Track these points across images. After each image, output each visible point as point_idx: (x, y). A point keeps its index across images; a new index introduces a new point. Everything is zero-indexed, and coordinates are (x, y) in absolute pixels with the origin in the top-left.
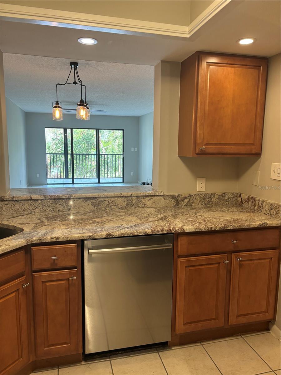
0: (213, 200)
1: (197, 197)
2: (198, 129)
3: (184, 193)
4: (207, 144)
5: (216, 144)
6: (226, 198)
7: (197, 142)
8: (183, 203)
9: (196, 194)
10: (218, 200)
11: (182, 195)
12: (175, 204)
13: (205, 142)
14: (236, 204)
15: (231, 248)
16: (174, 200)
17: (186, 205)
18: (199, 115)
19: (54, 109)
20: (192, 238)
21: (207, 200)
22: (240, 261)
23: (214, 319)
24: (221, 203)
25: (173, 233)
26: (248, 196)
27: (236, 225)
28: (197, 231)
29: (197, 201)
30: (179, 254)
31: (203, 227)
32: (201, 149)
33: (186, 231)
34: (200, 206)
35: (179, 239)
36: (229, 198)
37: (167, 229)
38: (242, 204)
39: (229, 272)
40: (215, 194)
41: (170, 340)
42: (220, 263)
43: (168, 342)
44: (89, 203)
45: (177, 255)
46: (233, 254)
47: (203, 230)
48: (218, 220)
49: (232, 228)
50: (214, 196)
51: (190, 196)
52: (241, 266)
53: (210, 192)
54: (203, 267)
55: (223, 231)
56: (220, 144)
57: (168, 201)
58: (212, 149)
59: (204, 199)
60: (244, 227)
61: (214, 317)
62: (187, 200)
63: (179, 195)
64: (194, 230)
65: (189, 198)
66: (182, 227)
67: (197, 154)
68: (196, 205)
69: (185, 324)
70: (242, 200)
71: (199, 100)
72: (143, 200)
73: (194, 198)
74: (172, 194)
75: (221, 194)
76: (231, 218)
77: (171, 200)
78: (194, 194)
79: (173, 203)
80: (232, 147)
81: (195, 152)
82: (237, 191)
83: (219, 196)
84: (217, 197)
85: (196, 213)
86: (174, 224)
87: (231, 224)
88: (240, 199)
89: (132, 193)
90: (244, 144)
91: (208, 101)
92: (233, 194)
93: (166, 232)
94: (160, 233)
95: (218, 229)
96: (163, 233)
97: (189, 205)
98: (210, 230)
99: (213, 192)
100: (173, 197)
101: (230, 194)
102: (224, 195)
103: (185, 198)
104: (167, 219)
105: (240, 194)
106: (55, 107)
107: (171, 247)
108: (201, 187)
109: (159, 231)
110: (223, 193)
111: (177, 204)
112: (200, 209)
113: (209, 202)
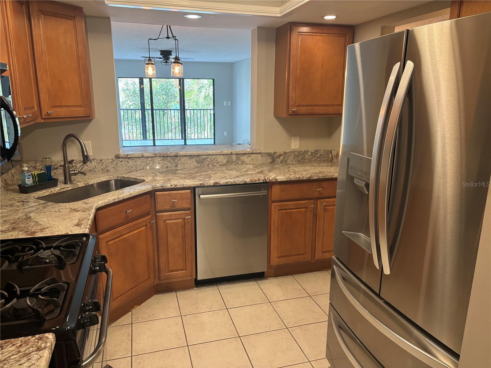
0: (307, 156)
1: (291, 154)
2: (290, 93)
3: (280, 151)
4: (298, 106)
5: (307, 106)
6: (318, 155)
7: (289, 104)
8: (279, 160)
9: (290, 152)
10: (310, 157)
11: (277, 153)
12: (271, 161)
13: (296, 105)
14: (327, 160)
15: (316, 195)
16: (270, 157)
17: (281, 162)
18: (291, 80)
19: (147, 66)
20: (283, 186)
21: (300, 157)
22: (325, 206)
23: (303, 254)
24: (313, 159)
25: (268, 183)
26: (337, 152)
27: (320, 175)
28: (287, 181)
29: (291, 158)
30: (273, 199)
31: (293, 177)
32: (293, 111)
33: (279, 180)
34: (294, 162)
35: (273, 188)
36: (321, 155)
37: (263, 179)
38: (332, 160)
39: (315, 215)
40: (308, 151)
41: (266, 271)
42: (307, 207)
43: (264, 272)
44: (194, 160)
45: (271, 200)
46: (318, 200)
47: (292, 180)
48: (306, 172)
49: (317, 178)
50: (307, 153)
51: (285, 153)
52: (325, 210)
53: (303, 149)
54: (293, 210)
55: (309, 181)
56: (311, 106)
57: (265, 158)
58: (303, 110)
59: (298, 156)
60: (328, 177)
61: (303, 252)
62: (282, 158)
63: (275, 153)
64: (285, 180)
65: (284, 155)
66: (275, 177)
67: (290, 115)
68: (291, 161)
69: (278, 258)
70: (332, 156)
71: (291, 67)
72: (242, 158)
73: (289, 155)
74: (268, 152)
75: (313, 151)
76: (318, 171)
77: (267, 157)
78: (289, 151)
79: (270, 160)
80: (321, 108)
81: (288, 113)
82: (329, 148)
83: (312, 153)
84: (309, 154)
85: (289, 167)
86: (269, 176)
87: (316, 175)
88: (330, 156)
89: (232, 151)
90: (332, 105)
91: (299, 67)
92: (324, 151)
93: (261, 181)
94: (257, 182)
95: (305, 179)
96: (259, 182)
97: (285, 162)
98: (298, 179)
99: (306, 150)
100: (269, 154)
101: (322, 151)
102: (316, 152)
103: (280, 155)
104: (263, 173)
105: (331, 151)
106: (147, 64)
107: (266, 194)
108: (295, 145)
109: (256, 181)
110: (316, 151)
111: (273, 162)
112: (293, 164)
113: (302, 159)
